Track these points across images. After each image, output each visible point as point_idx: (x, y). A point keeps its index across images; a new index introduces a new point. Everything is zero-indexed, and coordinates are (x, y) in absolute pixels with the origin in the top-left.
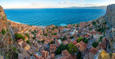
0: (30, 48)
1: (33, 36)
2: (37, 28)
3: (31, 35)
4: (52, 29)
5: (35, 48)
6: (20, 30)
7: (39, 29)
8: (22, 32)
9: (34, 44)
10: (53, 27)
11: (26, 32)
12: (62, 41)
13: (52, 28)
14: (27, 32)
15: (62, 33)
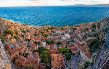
0: (15, 42)
1: (22, 34)
2: (31, 28)
3: (20, 33)
4: (47, 30)
5: (20, 43)
6: (12, 28)
7: (32, 29)
8: (13, 29)
9: (20, 40)
10: (49, 28)
11: (17, 30)
12: (47, 44)
13: (47, 28)
14: (19, 30)
15: (53, 36)
